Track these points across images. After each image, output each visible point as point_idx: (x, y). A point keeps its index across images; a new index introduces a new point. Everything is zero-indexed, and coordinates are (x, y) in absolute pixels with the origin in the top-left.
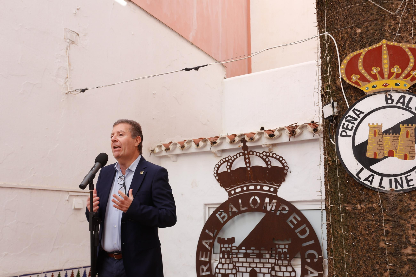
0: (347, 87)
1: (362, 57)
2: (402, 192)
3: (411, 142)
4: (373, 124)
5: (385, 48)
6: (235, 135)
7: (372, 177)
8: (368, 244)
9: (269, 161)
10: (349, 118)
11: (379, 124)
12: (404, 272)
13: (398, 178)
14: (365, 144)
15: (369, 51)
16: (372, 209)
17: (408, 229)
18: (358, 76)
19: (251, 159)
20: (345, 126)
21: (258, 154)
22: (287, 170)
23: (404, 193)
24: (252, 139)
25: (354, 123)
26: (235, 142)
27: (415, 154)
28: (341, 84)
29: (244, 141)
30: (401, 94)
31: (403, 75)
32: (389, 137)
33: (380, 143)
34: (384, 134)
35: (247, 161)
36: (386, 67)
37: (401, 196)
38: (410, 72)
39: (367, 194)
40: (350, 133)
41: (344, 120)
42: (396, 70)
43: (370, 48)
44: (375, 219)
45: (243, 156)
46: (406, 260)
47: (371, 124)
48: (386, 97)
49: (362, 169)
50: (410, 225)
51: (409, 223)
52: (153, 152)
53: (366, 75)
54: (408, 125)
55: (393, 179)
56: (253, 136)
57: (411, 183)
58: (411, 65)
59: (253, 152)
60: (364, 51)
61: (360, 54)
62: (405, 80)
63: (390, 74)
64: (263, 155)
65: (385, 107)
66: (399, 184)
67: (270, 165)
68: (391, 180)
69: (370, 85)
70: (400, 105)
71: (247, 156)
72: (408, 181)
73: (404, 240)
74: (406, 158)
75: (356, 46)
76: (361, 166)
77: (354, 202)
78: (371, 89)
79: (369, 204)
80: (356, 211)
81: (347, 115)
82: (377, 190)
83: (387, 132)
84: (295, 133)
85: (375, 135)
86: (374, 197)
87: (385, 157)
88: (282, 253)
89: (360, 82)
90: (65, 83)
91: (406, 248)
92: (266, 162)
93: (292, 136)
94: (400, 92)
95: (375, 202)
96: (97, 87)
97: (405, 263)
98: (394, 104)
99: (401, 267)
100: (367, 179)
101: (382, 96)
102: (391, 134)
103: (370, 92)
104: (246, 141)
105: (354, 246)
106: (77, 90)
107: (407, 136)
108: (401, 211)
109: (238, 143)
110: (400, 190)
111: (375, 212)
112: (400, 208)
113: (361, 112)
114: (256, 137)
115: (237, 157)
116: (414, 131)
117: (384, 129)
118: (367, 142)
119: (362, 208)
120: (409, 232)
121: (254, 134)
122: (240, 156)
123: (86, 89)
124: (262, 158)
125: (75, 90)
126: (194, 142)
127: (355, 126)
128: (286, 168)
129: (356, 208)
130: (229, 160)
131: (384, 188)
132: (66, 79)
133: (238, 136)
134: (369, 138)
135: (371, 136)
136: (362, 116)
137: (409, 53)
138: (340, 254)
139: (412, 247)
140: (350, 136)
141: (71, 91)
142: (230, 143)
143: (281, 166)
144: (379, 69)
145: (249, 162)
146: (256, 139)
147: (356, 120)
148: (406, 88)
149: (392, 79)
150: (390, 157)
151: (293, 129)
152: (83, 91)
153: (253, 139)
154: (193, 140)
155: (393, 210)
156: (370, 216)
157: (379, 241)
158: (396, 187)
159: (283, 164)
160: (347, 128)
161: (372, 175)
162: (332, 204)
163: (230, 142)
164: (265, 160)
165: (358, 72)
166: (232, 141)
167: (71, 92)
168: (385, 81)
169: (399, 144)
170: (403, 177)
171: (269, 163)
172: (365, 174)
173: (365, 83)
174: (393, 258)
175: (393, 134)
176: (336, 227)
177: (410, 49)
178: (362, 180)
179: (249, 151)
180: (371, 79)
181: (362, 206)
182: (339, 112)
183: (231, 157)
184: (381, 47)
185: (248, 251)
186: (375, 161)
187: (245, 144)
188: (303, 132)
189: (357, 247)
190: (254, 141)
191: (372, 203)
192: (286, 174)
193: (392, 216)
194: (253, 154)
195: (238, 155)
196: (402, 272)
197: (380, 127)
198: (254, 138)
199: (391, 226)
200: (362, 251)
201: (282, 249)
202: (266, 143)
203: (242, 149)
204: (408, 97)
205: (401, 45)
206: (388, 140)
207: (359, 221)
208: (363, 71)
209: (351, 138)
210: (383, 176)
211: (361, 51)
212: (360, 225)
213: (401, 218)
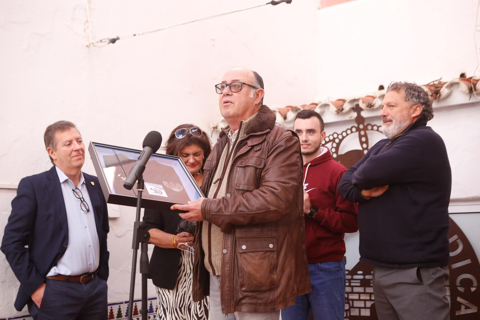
6: (344, 101)
19: (369, 136)
24: (370, 106)
26: (344, 111)
29: (357, 109)
35: (364, 139)
45: (357, 133)
52: (216, 130)
56: (373, 101)
59: (373, 126)
71: (362, 133)
84: (440, 95)
90: (85, 30)
93: (435, 99)
96: (135, 35)
104: (361, 110)
106: (103, 41)
109: (348, 112)
114: (378, 102)
115: (347, 135)
121: (374, 98)
122: (352, 132)
123: (118, 39)
125: (101, 41)
126: (279, 112)
130: (334, 139)
132: (85, 23)
133: (349, 102)
141: (94, 42)
142: (336, 113)
145: (367, 142)
146: (377, 106)
151: (437, 87)
152: (113, 41)
153: (372, 106)
154: (277, 110)
163: (336, 111)
166: (339, 110)
167: (95, 44)
179: (365, 124)
183: (338, 135)
185: (367, 277)
187: (359, 114)
188: (453, 92)
190: (373, 109)
194: (372, 129)
195: (349, 132)
198: (374, 104)
203: (354, 122)
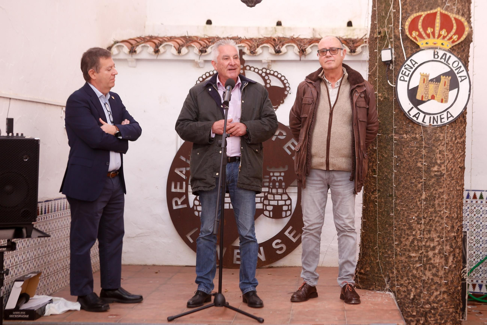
0: (405, 39)
1: (422, 18)
2: (436, 126)
3: (446, 90)
4: (423, 73)
5: (438, 14)
7: (418, 114)
8: (409, 164)
9: (268, 79)
10: (407, 66)
11: (428, 74)
12: (431, 184)
13: (435, 116)
14: (416, 89)
15: (428, 15)
16: (415, 138)
17: (437, 154)
18: (417, 33)
20: (403, 73)
21: (256, 70)
22: (288, 91)
23: (438, 128)
25: (410, 71)
27: (448, 99)
28: (400, 35)
29: (241, 53)
30: (444, 52)
31: (448, 38)
32: (433, 85)
33: (427, 88)
34: (430, 82)
36: (437, 29)
37: (435, 129)
38: (452, 36)
39: (413, 127)
40: (407, 79)
41: (403, 67)
42: (443, 32)
43: (429, 12)
44: (416, 146)
46: (433, 175)
47: (422, 73)
48: (434, 52)
49: (412, 108)
50: (438, 151)
51: (438, 149)
53: (423, 33)
54: (446, 77)
55: (432, 116)
57: (443, 120)
58: (454, 31)
59: (250, 68)
60: (424, 14)
61: (421, 16)
62: (448, 41)
63: (439, 35)
64: (263, 72)
65: (433, 61)
66: (436, 120)
67: (269, 84)
68: (430, 117)
69: (424, 42)
70: (442, 60)
71: (242, 72)
72: (441, 119)
73: (434, 161)
74: (442, 102)
75: (416, 5)
76: (412, 106)
77: (401, 132)
78: (425, 45)
79: (413, 135)
80: (403, 140)
81: (406, 64)
82: (421, 124)
83: (432, 80)
85: (424, 82)
86: (417, 129)
87: (429, 100)
88: (277, 181)
89: (418, 38)
91: (434, 166)
92: (265, 81)
93: (303, 55)
94: (444, 50)
95: (418, 133)
97: (432, 177)
98: (439, 59)
99: (429, 180)
100: (414, 116)
101: (432, 52)
102: (434, 83)
103: (423, 47)
105: (398, 166)
107: (445, 85)
108: (434, 140)
110: (435, 125)
111: (417, 141)
112: (434, 138)
113: (416, 63)
116: (449, 82)
117: (430, 78)
118: (418, 86)
119: (407, 137)
120: (437, 155)
124: (261, 75)
127: (411, 73)
128: (288, 89)
129: (403, 138)
131: (425, 123)
134: (420, 84)
135: (421, 82)
136: (416, 65)
137: (454, 22)
138: (383, 173)
139: (438, 166)
140: (407, 81)
143: (282, 86)
144: (432, 30)
147: (412, 68)
148: (448, 48)
149: (440, 39)
150: (432, 100)
153: (254, 53)
155: (429, 139)
156: (414, 144)
157: (417, 162)
158: (433, 123)
159: (284, 84)
160: (404, 74)
161: (418, 113)
162: (380, 133)
164: (263, 78)
165: (417, 30)
168: (435, 40)
169: (439, 91)
170: (439, 115)
171: (268, 81)
172: (414, 111)
173: (421, 39)
174: (425, 174)
175: (436, 82)
176: (381, 152)
177: (455, 19)
178: (411, 117)
180: (426, 37)
181: (408, 136)
182: (395, 58)
184: (436, 13)
186: (422, 102)
187: (241, 57)
189: (400, 167)
190: (254, 55)
191: (416, 134)
192: (286, 96)
193: (428, 144)
194: (250, 70)
196: (430, 183)
197: (427, 76)
199: (427, 151)
200: (403, 170)
201: (277, 177)
202: (268, 58)
204: (448, 54)
205: (449, 14)
206: (432, 86)
207: (404, 147)
208: (421, 30)
209: (407, 83)
210: (425, 113)
211: (422, 13)
212: (404, 150)
213: (434, 146)
